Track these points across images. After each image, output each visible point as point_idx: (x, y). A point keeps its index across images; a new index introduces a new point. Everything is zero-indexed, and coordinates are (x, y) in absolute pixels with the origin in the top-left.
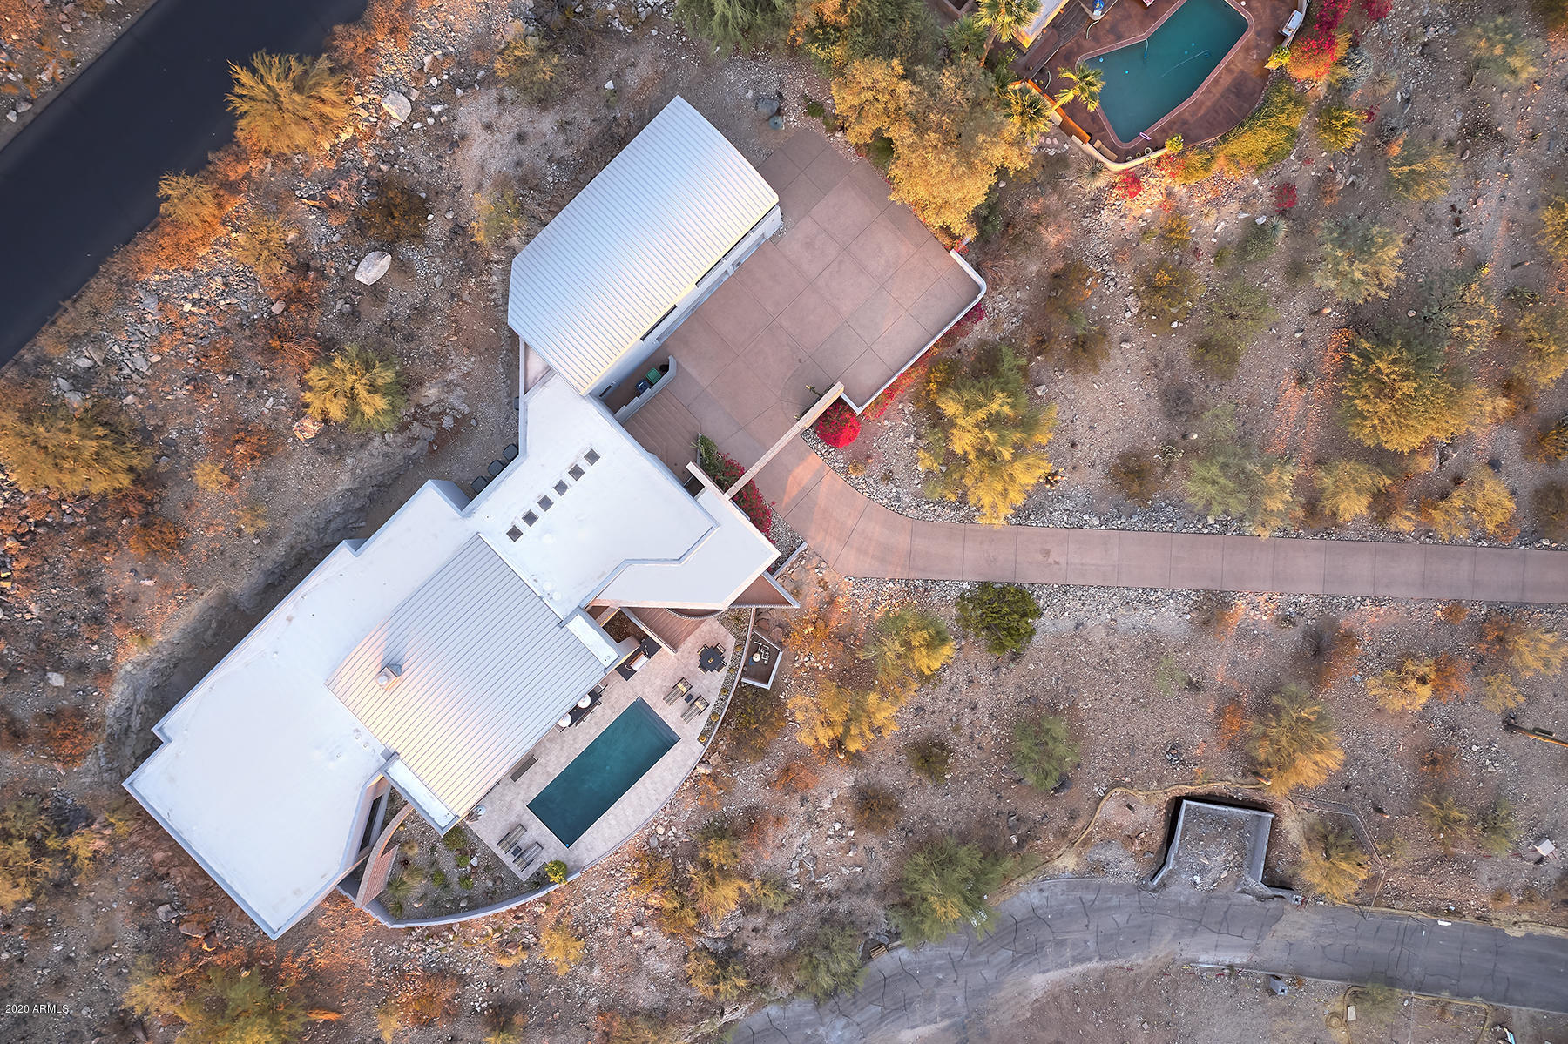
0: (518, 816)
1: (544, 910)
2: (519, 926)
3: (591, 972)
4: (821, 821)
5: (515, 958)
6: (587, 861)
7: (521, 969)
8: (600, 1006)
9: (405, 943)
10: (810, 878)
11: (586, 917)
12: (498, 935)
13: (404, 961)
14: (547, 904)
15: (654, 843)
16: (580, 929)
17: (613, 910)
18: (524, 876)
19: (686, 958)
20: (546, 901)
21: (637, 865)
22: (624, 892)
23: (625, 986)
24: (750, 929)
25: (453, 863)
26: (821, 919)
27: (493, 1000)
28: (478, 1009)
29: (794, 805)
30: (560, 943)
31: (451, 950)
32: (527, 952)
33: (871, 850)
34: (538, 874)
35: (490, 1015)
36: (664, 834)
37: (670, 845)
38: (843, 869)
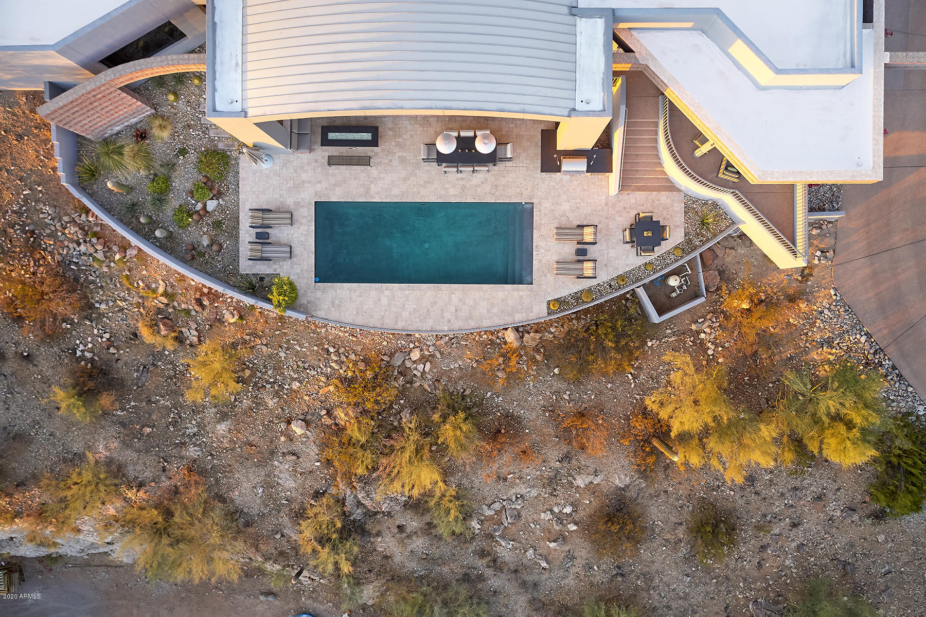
0: (297, 204)
1: (232, 321)
2: (193, 313)
3: (219, 422)
4: (560, 491)
5: (159, 339)
6: (321, 314)
7: (157, 355)
8: (195, 461)
9: (66, 219)
10: (495, 530)
11: (265, 367)
12: (165, 301)
13: (49, 236)
14: (241, 318)
15: (397, 361)
16: (248, 373)
17: (296, 385)
18: (246, 267)
19: (317, 495)
20: (243, 313)
21: (362, 366)
22: (323, 379)
23: (236, 465)
24: (398, 523)
25: (189, 185)
26: (466, 574)
27: (100, 359)
28: (79, 353)
29: (553, 454)
30: (217, 366)
31: (105, 269)
32: (176, 344)
33: (573, 558)
34: (262, 279)
35: (84, 370)
36: (414, 362)
37: (408, 378)
38: (531, 551)
